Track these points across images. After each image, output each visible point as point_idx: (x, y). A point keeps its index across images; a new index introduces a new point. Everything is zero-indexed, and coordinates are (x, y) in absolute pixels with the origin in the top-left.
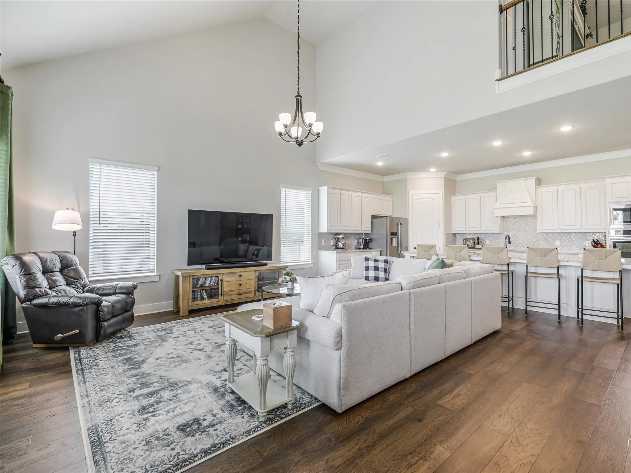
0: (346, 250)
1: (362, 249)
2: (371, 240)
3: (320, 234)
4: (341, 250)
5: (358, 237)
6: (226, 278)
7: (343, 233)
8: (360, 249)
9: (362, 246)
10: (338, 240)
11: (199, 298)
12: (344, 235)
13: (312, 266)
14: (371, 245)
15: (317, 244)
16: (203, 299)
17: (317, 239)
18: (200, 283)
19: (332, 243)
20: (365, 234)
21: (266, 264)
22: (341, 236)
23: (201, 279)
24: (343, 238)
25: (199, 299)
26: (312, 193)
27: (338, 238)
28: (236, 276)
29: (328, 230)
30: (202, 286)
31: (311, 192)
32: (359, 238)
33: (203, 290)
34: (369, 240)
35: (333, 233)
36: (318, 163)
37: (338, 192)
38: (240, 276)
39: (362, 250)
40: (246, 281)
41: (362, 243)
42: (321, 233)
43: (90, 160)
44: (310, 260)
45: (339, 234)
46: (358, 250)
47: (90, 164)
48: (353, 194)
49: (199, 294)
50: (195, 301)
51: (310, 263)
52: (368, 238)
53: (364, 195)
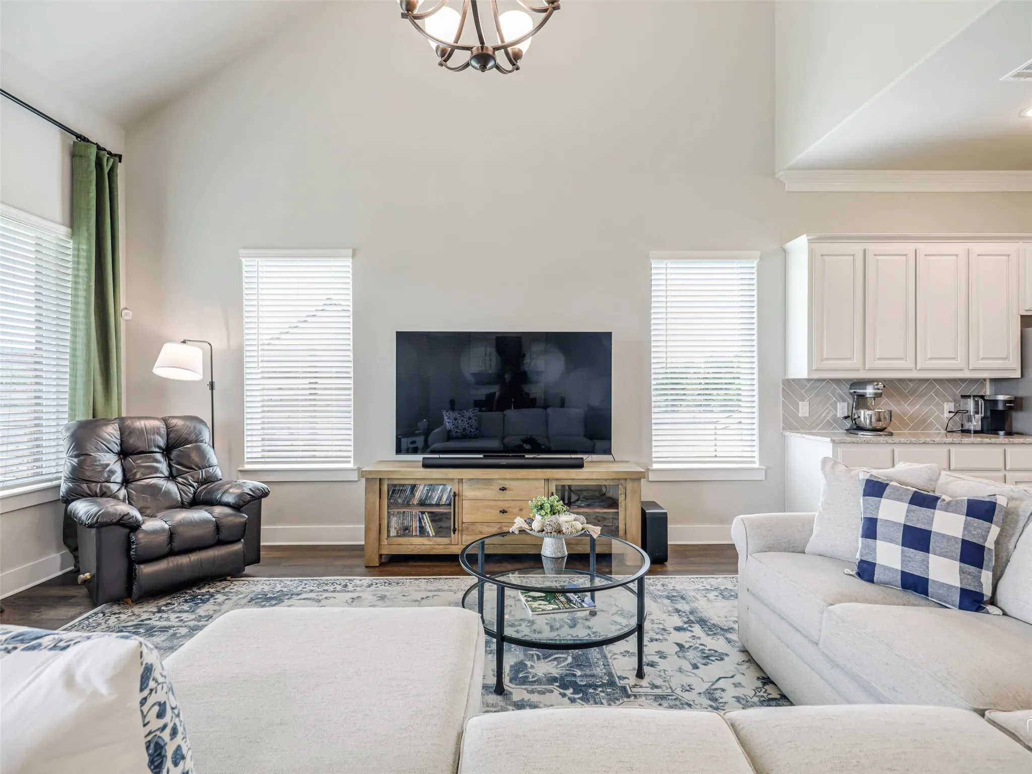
0: (891, 434)
1: (976, 432)
2: (1016, 404)
3: (791, 386)
4: (868, 436)
5: (958, 393)
6: (468, 492)
7: (877, 381)
8: (969, 431)
9: (976, 423)
10: (861, 401)
11: (416, 527)
12: (881, 385)
13: (762, 477)
14: (1020, 420)
15: (781, 413)
16: (422, 531)
17: (782, 399)
18: (418, 495)
19: (842, 409)
20: (994, 381)
21: (580, 466)
22: (869, 391)
23: (421, 487)
24: (877, 396)
25: (416, 531)
26: (759, 266)
27: (862, 397)
28: (492, 487)
29: (810, 370)
30: (422, 503)
31: (755, 264)
32: (964, 397)
33: (423, 513)
34: (1006, 402)
35: (846, 380)
36: (781, 173)
37: (857, 248)
38: (503, 489)
39: (973, 439)
40: (521, 504)
41: (977, 412)
42: (794, 380)
43: (241, 251)
44: (756, 459)
45: (863, 383)
46: (957, 438)
47: (243, 260)
48: (924, 248)
49: (416, 523)
50: (404, 535)
51: (756, 466)
52: (1001, 397)
53: (977, 247)
